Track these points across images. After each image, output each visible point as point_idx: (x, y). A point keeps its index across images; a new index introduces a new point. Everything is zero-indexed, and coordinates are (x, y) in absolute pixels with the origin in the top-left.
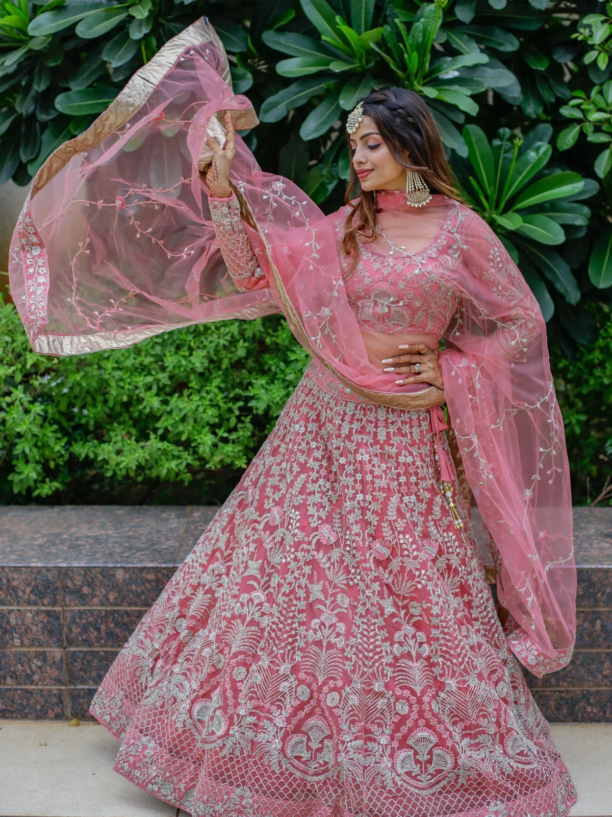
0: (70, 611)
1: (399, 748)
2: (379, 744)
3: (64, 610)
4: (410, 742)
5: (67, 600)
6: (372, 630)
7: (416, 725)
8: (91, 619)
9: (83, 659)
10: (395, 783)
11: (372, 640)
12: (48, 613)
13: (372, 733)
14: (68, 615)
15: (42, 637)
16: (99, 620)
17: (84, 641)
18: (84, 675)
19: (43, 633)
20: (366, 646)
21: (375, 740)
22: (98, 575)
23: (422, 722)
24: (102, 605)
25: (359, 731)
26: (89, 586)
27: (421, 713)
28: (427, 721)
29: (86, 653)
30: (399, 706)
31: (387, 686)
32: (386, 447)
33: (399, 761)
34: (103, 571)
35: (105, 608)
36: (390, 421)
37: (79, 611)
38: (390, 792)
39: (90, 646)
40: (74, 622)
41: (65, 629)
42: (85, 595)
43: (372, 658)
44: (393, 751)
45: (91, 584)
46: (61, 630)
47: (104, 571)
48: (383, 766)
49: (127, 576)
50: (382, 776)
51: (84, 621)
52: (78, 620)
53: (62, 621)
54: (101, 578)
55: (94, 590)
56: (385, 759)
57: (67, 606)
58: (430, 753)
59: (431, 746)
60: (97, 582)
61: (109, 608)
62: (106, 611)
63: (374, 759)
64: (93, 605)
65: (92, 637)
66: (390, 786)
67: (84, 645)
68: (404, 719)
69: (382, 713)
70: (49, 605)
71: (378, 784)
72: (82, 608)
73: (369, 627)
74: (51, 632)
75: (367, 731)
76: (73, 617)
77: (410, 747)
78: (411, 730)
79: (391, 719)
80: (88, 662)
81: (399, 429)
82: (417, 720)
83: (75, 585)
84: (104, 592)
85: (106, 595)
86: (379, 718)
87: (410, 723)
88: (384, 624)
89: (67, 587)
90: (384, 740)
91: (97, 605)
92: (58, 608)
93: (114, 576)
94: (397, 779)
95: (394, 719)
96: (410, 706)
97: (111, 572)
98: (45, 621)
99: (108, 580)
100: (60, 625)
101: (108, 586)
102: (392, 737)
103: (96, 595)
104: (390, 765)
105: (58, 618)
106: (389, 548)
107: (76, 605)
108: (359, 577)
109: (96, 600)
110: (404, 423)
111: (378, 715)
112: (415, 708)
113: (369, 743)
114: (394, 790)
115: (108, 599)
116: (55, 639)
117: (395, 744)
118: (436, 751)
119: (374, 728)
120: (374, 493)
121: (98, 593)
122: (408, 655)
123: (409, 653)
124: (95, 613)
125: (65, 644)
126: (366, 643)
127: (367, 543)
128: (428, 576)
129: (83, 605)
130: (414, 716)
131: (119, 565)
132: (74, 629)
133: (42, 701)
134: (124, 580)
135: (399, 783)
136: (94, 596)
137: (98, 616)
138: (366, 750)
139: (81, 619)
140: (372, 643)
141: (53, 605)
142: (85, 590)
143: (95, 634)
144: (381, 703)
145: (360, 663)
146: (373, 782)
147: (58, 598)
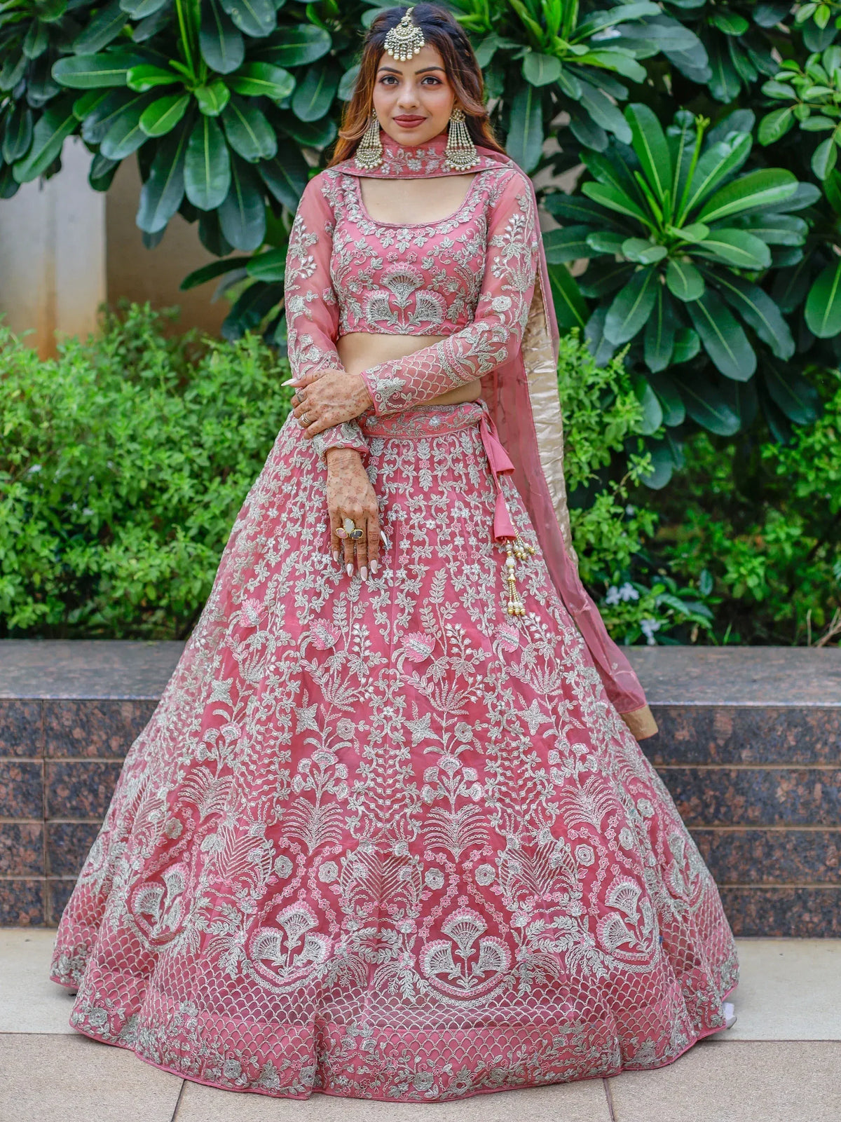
0: (56, 764)
1: (429, 940)
2: (399, 932)
3: (45, 763)
4: (446, 930)
5: (51, 747)
6: (391, 766)
7: (454, 905)
8: (84, 777)
9: (72, 836)
10: (417, 991)
11: (390, 781)
12: (23, 768)
13: (390, 916)
14: (53, 770)
15: (14, 803)
16: (96, 779)
17: (74, 809)
18: (73, 860)
19: (15, 797)
20: (380, 790)
21: (392, 927)
22: (96, 711)
23: (463, 900)
24: (101, 756)
25: (370, 915)
26: (83, 727)
27: (462, 887)
28: (471, 898)
29: (77, 827)
30: (429, 878)
31: (413, 848)
32: (434, 497)
33: (427, 959)
34: (103, 706)
35: (105, 761)
36: (436, 459)
37: (68, 764)
38: (407, 1002)
39: (83, 816)
40: (61, 781)
41: (47, 791)
42: (78, 741)
43: (390, 808)
44: (419, 943)
45: (85, 725)
46: (41, 793)
47: (105, 706)
48: (402, 964)
49: (138, 713)
50: (400, 979)
51: (74, 780)
52: (66, 778)
53: (42, 779)
54: (100, 715)
55: (89, 733)
56: (406, 955)
57: (51, 757)
58: (476, 945)
59: (477, 935)
60: (95, 722)
61: (110, 761)
62: (106, 765)
63: (389, 954)
64: (89, 756)
65: (87, 803)
66: (408, 993)
67: (73, 815)
68: (437, 895)
69: (404, 887)
70: (24, 755)
71: (392, 989)
72: (72, 760)
73: (386, 761)
74: (26, 795)
75: (382, 913)
76: (59, 774)
77: (447, 938)
78: (447, 912)
79: (416, 896)
80: (79, 840)
81: (450, 470)
82: (456, 897)
83: (63, 726)
84: (104, 737)
85: (107, 741)
86: (402, 895)
87: (445, 902)
88: (409, 756)
89: (52, 729)
90: (406, 927)
91: (94, 756)
92: (37, 761)
93: (118, 712)
94: (421, 983)
95: (422, 897)
96: (447, 877)
97: (114, 708)
98: (19, 778)
99: (111, 718)
100: (39, 784)
101: (111, 727)
102: (419, 924)
103: (92, 742)
104: (412, 964)
105: (38, 775)
106: (430, 644)
107: (63, 755)
108: (371, 689)
109: (92, 748)
110: (456, 461)
111: (399, 890)
112: (454, 880)
113: (383, 930)
114: (413, 1000)
115: (109, 747)
116: (32, 806)
117: (424, 933)
118: (484, 943)
119: (392, 909)
120: (411, 567)
121: (95, 738)
122: (444, 803)
123: (446, 799)
124: (91, 767)
125: (47, 813)
126: (380, 785)
127: (395, 639)
128: (487, 685)
129: (74, 756)
130: (452, 891)
131: (126, 697)
132: (59, 791)
133: (12, 898)
134: (134, 719)
135: (423, 991)
136: (89, 742)
137: (95, 772)
138: (379, 941)
139: (70, 776)
140: (390, 786)
141: (31, 756)
142: (78, 733)
143: (91, 798)
144: (403, 872)
145: (372, 815)
146: (385, 986)
147: (38, 744)
